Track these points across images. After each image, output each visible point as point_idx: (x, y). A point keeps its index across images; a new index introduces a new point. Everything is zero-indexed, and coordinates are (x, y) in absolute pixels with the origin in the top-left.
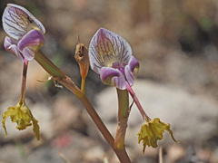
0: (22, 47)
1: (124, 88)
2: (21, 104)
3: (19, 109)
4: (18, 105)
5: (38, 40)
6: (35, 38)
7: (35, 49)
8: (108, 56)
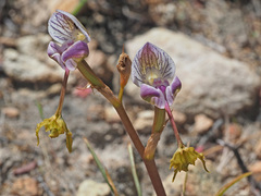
0: (65, 58)
1: (163, 107)
2: (57, 116)
3: (55, 121)
4: (54, 117)
5: (83, 52)
6: (80, 50)
7: (79, 60)
8: (150, 69)
